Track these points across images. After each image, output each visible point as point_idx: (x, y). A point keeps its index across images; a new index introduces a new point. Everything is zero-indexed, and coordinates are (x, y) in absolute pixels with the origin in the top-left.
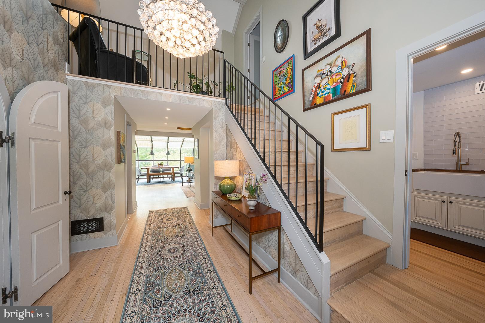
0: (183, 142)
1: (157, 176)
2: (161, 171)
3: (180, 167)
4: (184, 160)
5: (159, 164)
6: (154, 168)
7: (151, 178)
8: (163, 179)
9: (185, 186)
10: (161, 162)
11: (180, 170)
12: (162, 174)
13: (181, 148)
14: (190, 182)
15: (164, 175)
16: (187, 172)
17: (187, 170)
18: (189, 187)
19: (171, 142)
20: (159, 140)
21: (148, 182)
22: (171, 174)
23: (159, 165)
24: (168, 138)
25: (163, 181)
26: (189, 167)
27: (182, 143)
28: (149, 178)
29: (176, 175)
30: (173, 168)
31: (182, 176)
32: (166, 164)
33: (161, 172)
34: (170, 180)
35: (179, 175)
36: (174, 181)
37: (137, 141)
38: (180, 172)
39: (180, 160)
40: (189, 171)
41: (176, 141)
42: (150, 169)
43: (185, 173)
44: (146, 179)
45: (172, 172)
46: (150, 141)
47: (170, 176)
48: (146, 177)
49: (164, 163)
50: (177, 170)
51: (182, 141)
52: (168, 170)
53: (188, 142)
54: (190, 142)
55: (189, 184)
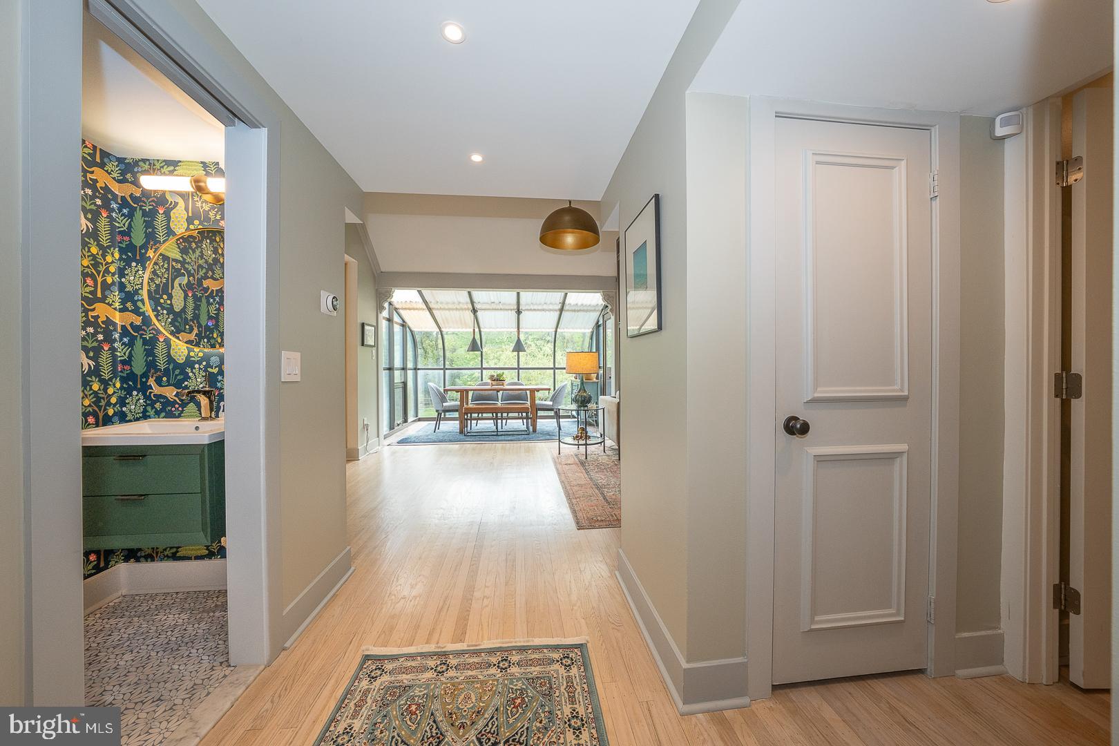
0: (561, 310)
1: (490, 415)
2: (500, 401)
3: (552, 388)
4: (565, 369)
5: (492, 378)
6: (482, 390)
7: (471, 419)
8: (504, 421)
9: (568, 457)
10: (499, 372)
11: (554, 398)
12: (502, 410)
13: (556, 332)
14: (586, 444)
15: (509, 411)
16: (574, 406)
17: (575, 400)
18: (582, 464)
19: (526, 312)
20: (494, 306)
21: (461, 432)
22: (526, 410)
23: (494, 380)
24: (518, 294)
25: (505, 428)
26: (582, 389)
27: (558, 313)
28: (467, 419)
29: (540, 413)
30: (533, 391)
31: (558, 416)
32: (516, 380)
33: (499, 404)
34: (524, 428)
35: (552, 413)
36: (535, 431)
37: (437, 311)
38: (551, 403)
39: (554, 368)
40: (583, 402)
41: (540, 308)
42: (470, 394)
43: (567, 405)
44: (458, 422)
45: (529, 403)
46: (468, 309)
47: (524, 414)
48: (456, 415)
49: (509, 377)
50: (543, 399)
51: (559, 306)
52: (518, 396)
53: (575, 311)
54: (584, 311)
55: (582, 448)
